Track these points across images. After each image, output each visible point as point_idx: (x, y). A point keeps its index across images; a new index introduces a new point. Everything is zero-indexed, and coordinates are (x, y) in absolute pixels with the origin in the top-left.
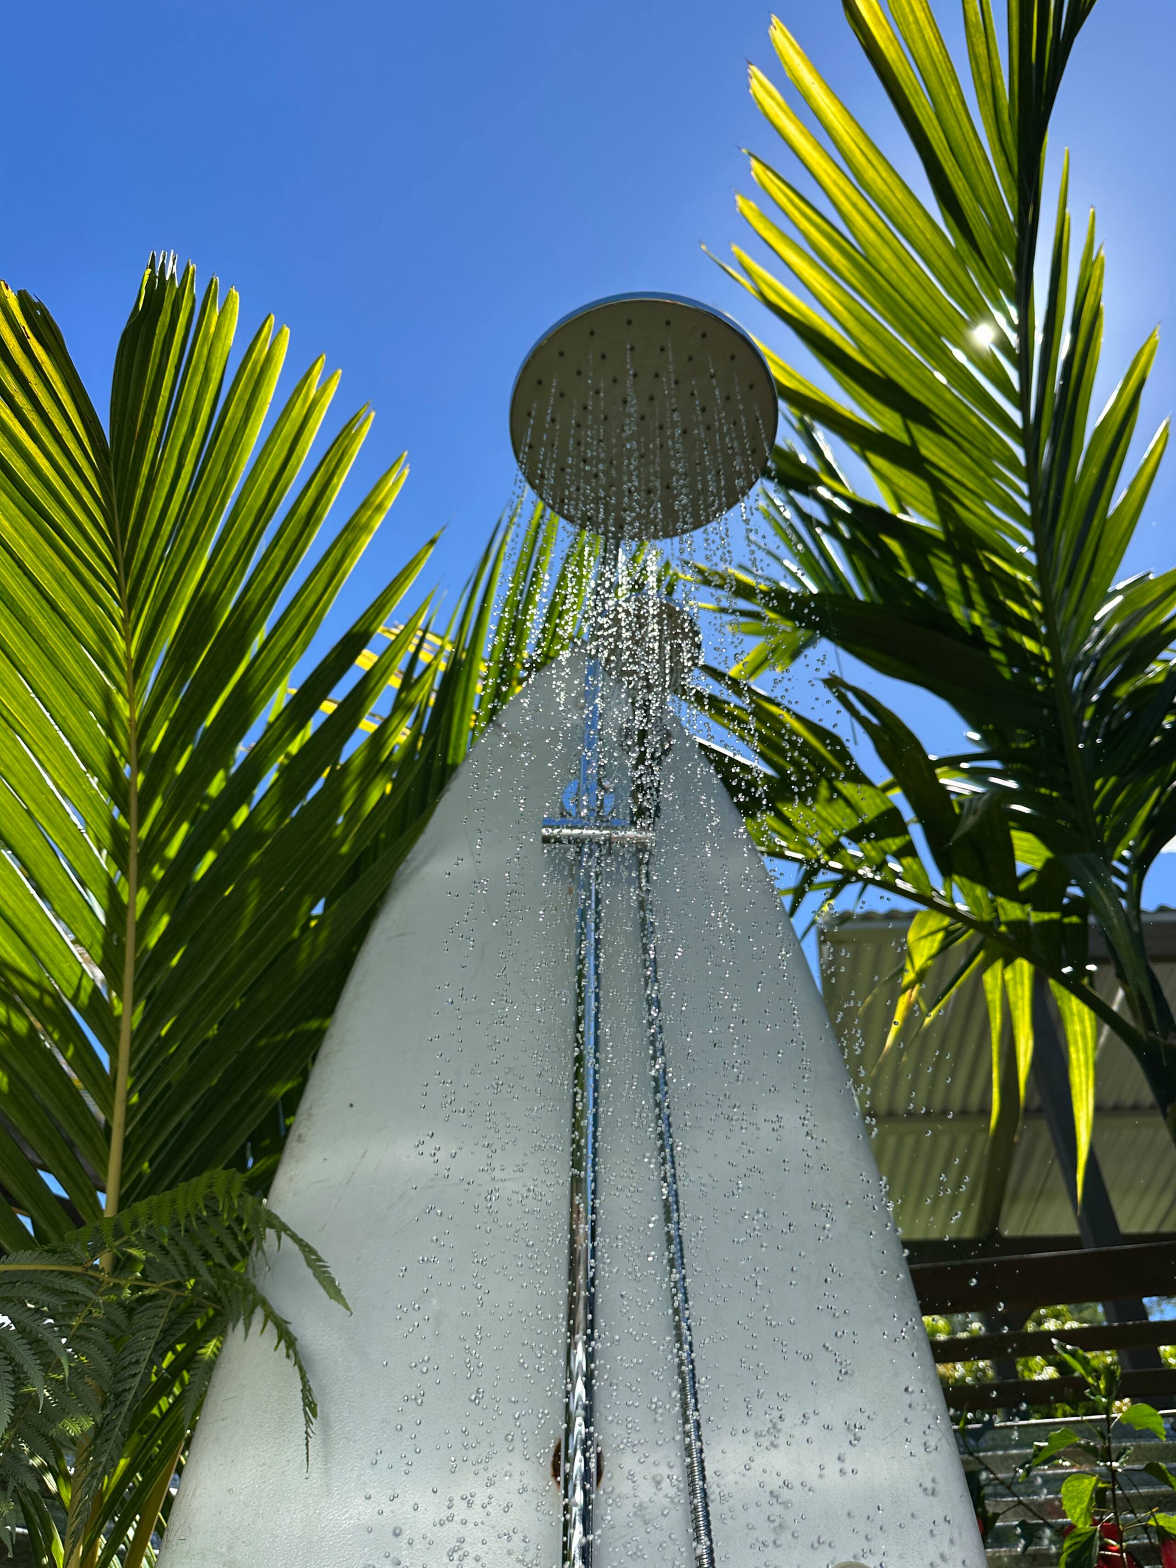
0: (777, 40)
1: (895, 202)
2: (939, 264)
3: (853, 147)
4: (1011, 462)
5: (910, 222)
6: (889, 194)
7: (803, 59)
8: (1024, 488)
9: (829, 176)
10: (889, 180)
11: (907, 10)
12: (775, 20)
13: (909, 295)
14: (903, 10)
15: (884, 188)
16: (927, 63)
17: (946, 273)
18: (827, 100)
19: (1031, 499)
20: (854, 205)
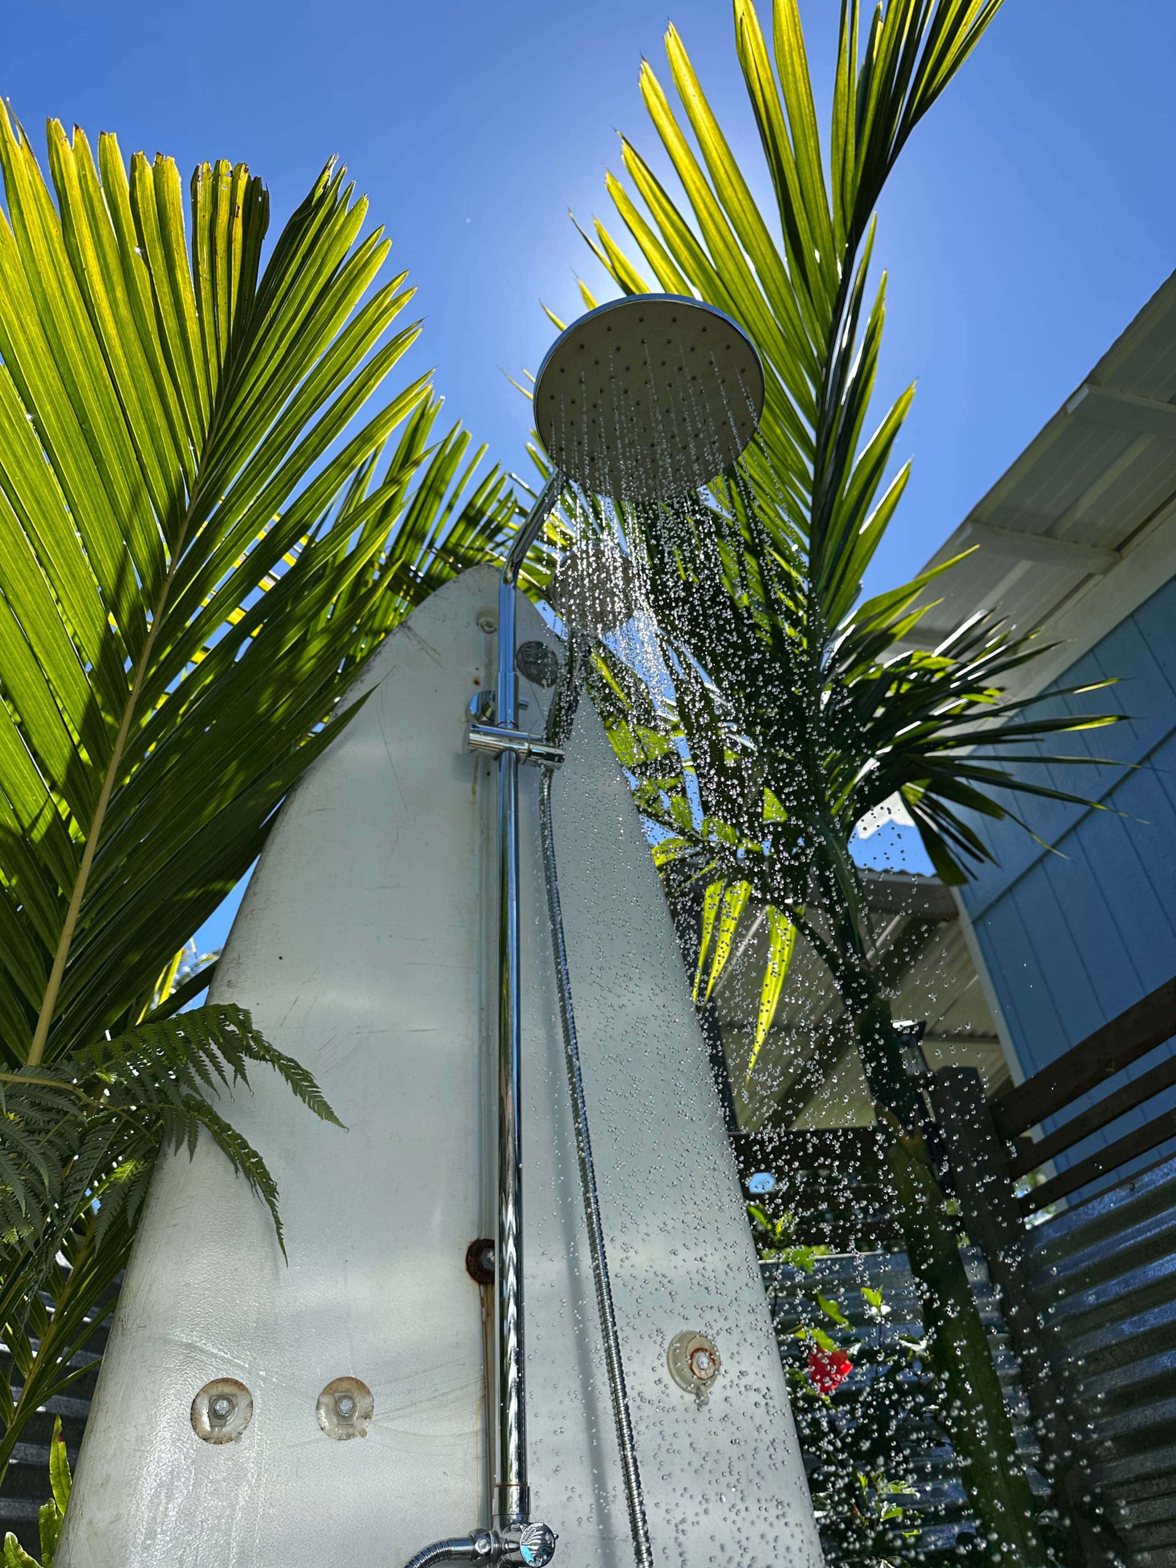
0: (671, 46)
1: (745, 222)
2: (773, 288)
3: (719, 163)
4: (802, 475)
5: (755, 244)
6: (742, 215)
7: (689, 71)
8: (809, 499)
9: (694, 183)
10: (744, 203)
11: (789, 61)
12: (671, 27)
13: (743, 308)
14: (785, 60)
15: (738, 208)
16: (796, 112)
17: (777, 297)
18: (704, 115)
19: (812, 510)
20: (711, 215)
